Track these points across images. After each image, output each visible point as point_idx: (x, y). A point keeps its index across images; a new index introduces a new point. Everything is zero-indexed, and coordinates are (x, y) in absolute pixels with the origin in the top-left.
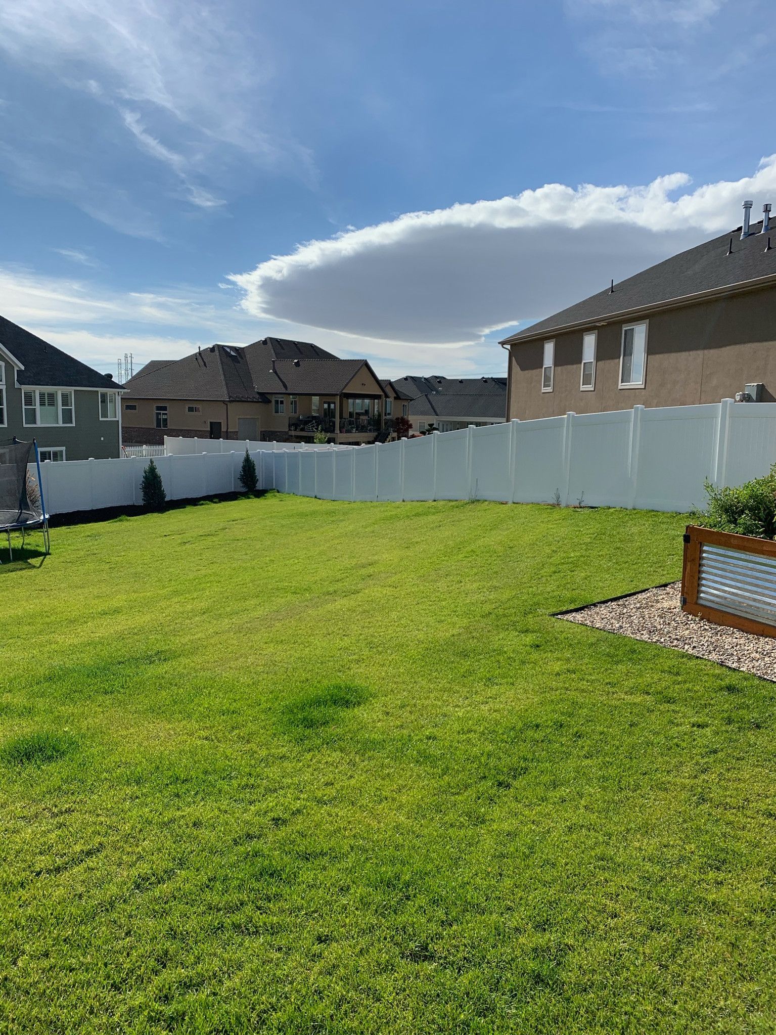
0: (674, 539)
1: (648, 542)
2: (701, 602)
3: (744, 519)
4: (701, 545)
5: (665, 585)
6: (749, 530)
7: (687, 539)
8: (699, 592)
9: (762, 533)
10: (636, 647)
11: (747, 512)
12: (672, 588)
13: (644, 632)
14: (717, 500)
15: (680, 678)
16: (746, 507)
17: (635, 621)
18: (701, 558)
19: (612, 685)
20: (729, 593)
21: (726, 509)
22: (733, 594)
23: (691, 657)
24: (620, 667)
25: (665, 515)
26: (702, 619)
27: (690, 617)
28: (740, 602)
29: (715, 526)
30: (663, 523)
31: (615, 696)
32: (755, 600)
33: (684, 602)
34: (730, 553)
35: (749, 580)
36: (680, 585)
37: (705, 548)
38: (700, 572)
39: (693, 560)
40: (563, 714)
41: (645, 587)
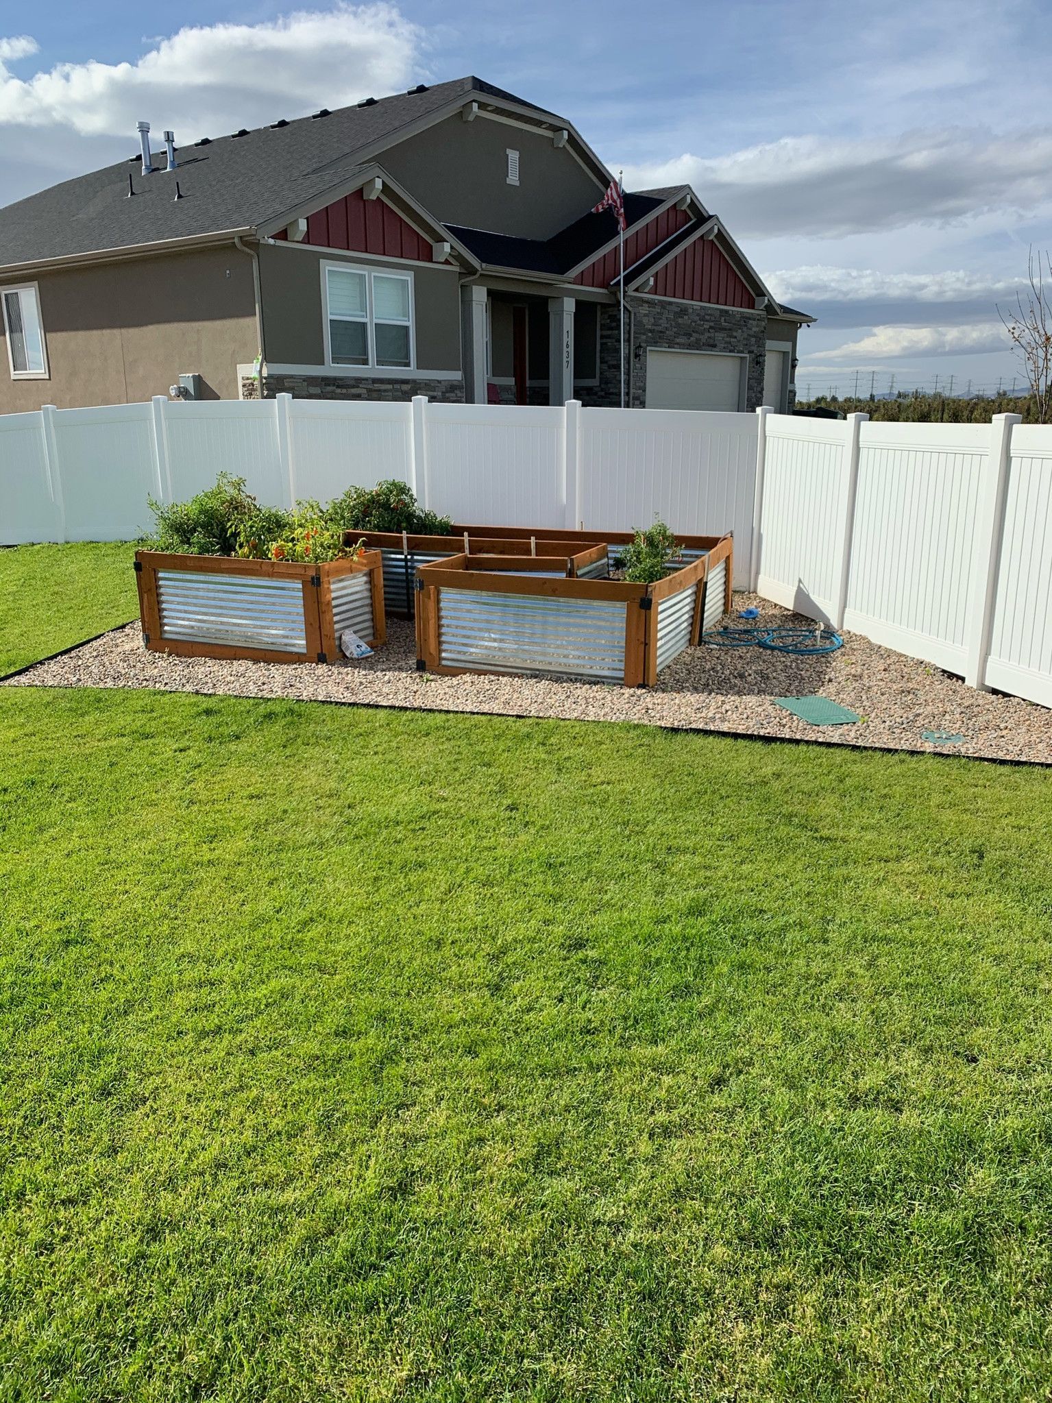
0: (124, 573)
1: (93, 580)
2: (167, 636)
3: (198, 537)
4: (155, 572)
5: (123, 627)
6: (204, 549)
7: (138, 567)
8: (162, 625)
9: (218, 550)
10: (101, 696)
11: (199, 529)
12: (132, 628)
13: (108, 680)
14: (165, 519)
15: (154, 714)
16: (197, 524)
17: (96, 671)
18: (158, 587)
19: (83, 736)
20: (196, 620)
21: (176, 529)
22: (200, 621)
23: (163, 693)
24: (87, 718)
25: (108, 545)
26: (170, 655)
27: (157, 655)
28: (208, 629)
29: (167, 548)
30: (107, 555)
31: (87, 745)
32: (222, 623)
33: (147, 639)
34: (189, 577)
35: (213, 603)
36: (140, 624)
37: (161, 575)
38: (159, 603)
39: (149, 590)
40: (31, 773)
41: (99, 633)
